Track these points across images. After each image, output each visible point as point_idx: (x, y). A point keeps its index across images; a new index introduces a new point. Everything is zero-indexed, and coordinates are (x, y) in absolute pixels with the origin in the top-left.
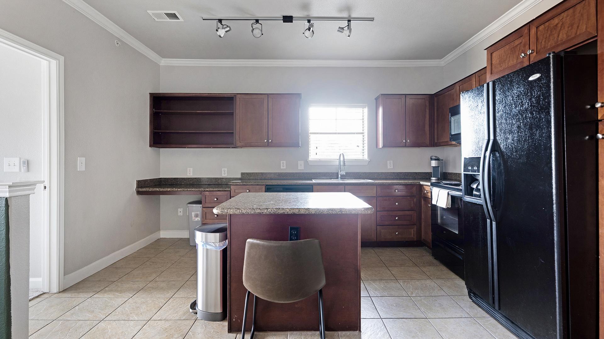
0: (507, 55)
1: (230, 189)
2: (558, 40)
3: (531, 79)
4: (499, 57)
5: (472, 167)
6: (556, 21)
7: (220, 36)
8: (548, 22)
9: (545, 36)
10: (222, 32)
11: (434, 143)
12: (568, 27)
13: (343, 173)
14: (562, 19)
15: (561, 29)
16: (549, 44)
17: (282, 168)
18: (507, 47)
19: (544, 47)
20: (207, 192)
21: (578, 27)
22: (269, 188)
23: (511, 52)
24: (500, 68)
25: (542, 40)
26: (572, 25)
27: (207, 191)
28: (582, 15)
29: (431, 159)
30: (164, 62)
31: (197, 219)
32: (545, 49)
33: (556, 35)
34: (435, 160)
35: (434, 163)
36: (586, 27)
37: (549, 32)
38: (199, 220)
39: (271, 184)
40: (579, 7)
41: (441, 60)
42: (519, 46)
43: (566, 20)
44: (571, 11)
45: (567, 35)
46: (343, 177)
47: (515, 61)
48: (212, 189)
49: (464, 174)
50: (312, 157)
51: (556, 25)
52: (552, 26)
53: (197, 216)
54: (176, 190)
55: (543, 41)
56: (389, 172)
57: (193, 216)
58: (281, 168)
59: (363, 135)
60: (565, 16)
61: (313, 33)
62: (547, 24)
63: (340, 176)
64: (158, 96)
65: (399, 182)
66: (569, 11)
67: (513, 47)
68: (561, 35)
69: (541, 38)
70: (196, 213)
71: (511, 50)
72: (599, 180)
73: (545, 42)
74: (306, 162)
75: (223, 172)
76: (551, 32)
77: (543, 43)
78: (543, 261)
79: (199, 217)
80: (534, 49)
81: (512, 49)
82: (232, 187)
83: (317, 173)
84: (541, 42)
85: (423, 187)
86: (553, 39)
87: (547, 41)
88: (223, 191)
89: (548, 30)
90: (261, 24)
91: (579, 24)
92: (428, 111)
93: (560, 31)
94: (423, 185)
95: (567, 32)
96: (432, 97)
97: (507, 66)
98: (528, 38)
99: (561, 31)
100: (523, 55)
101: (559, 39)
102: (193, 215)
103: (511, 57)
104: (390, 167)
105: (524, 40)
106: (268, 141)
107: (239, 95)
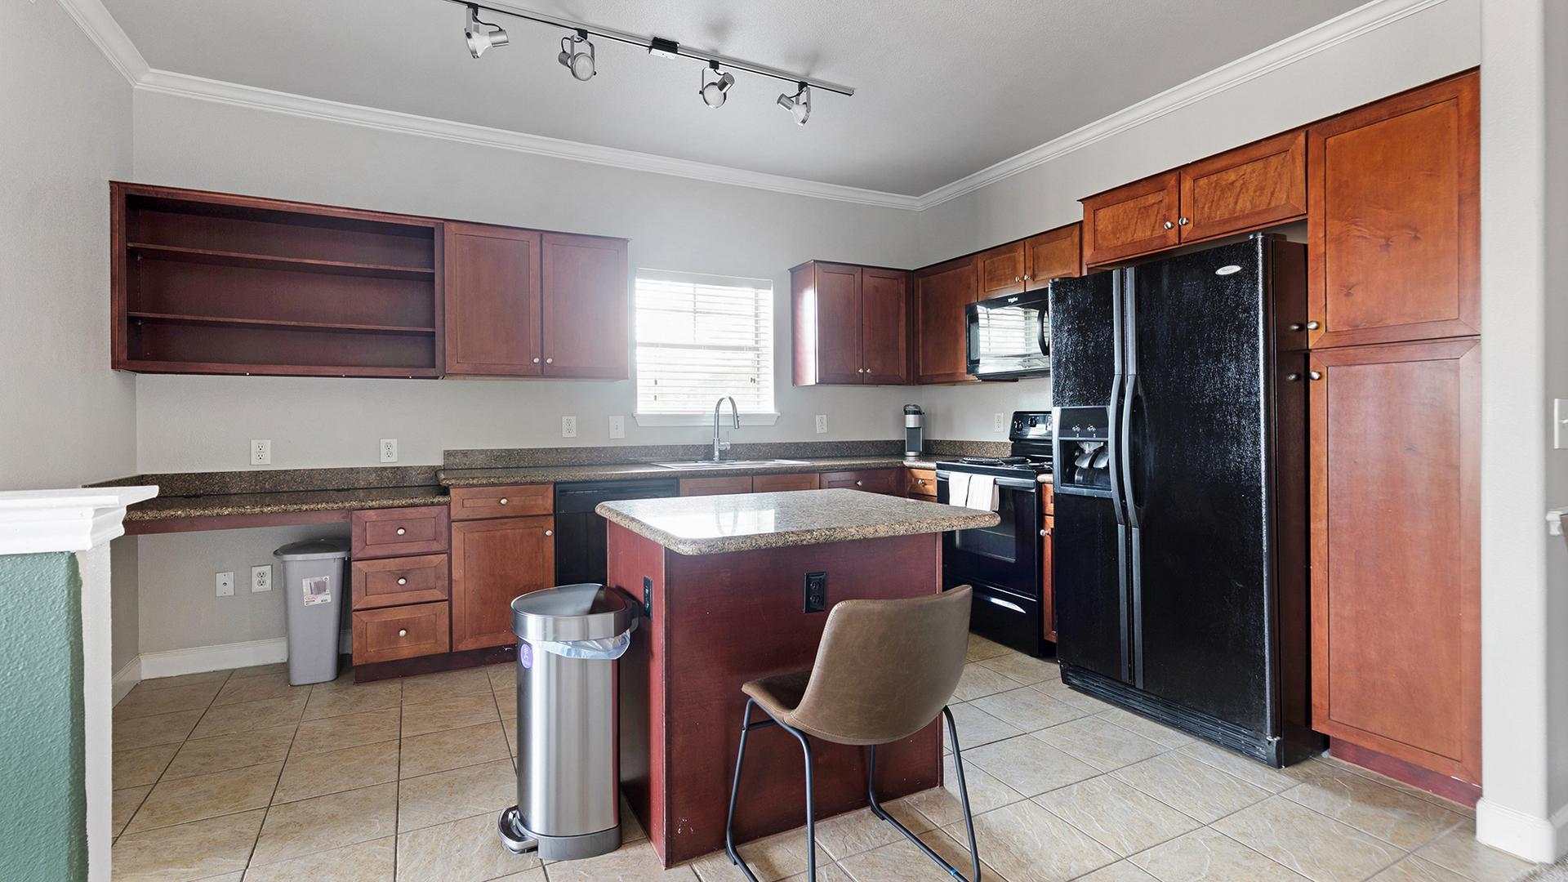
0: (1132, 218)
1: (446, 499)
2: (1235, 208)
3: (1221, 272)
4: (1111, 221)
5: (1083, 427)
6: (1231, 176)
7: (474, 53)
8: (1215, 175)
9: (1210, 199)
10: (481, 42)
11: (915, 377)
12: (1255, 192)
13: (726, 444)
14: (1244, 175)
15: (1240, 191)
16: (1218, 213)
17: (565, 434)
18: (1131, 204)
19: (1209, 218)
20: (371, 512)
21: (1272, 194)
22: (565, 491)
23: (1139, 214)
24: (1116, 242)
25: (1205, 204)
26: (1261, 189)
27: (371, 508)
28: (1279, 175)
29: (906, 413)
30: (150, 80)
31: (319, 599)
32: (1211, 221)
33: (1232, 201)
34: (915, 413)
35: (911, 421)
36: (1288, 197)
37: (1218, 193)
38: (329, 601)
39: (571, 478)
40: (1274, 161)
41: (917, 198)
42: (1156, 206)
43: (1251, 178)
44: (1260, 164)
45: (1252, 204)
46: (724, 455)
47: (1148, 233)
48: (385, 503)
49: (1061, 441)
50: (645, 406)
51: (1232, 183)
52: (1224, 183)
53: (319, 588)
54: (257, 510)
55: (1207, 206)
56: (820, 443)
57: (304, 590)
58: (564, 436)
59: (758, 354)
60: (1248, 170)
61: (725, 98)
62: (1214, 178)
63: (717, 453)
64: (147, 195)
65: (863, 462)
66: (1255, 163)
67: (1145, 207)
68: (1240, 201)
69: (1203, 200)
70: (318, 579)
71: (1139, 210)
72: (1311, 445)
73: (1210, 208)
74: (632, 417)
75: (384, 451)
76: (1223, 190)
77: (1206, 209)
78: (1241, 586)
79: (328, 591)
80: (1189, 217)
81: (1142, 210)
82: (452, 492)
83: (658, 446)
84: (1203, 208)
85: (911, 473)
86: (1225, 206)
87: (1213, 207)
88: (425, 505)
89: (1215, 188)
90: (591, 45)
91: (1275, 190)
92: (903, 305)
93: (1239, 195)
94: (911, 468)
95: (1253, 199)
96: (910, 278)
97: (1129, 240)
98: (1177, 196)
99: (1241, 195)
100: (1169, 225)
101: (1238, 208)
102: (306, 589)
103: (1139, 223)
104: (822, 431)
105: (1168, 197)
106: (543, 361)
107: (453, 226)
